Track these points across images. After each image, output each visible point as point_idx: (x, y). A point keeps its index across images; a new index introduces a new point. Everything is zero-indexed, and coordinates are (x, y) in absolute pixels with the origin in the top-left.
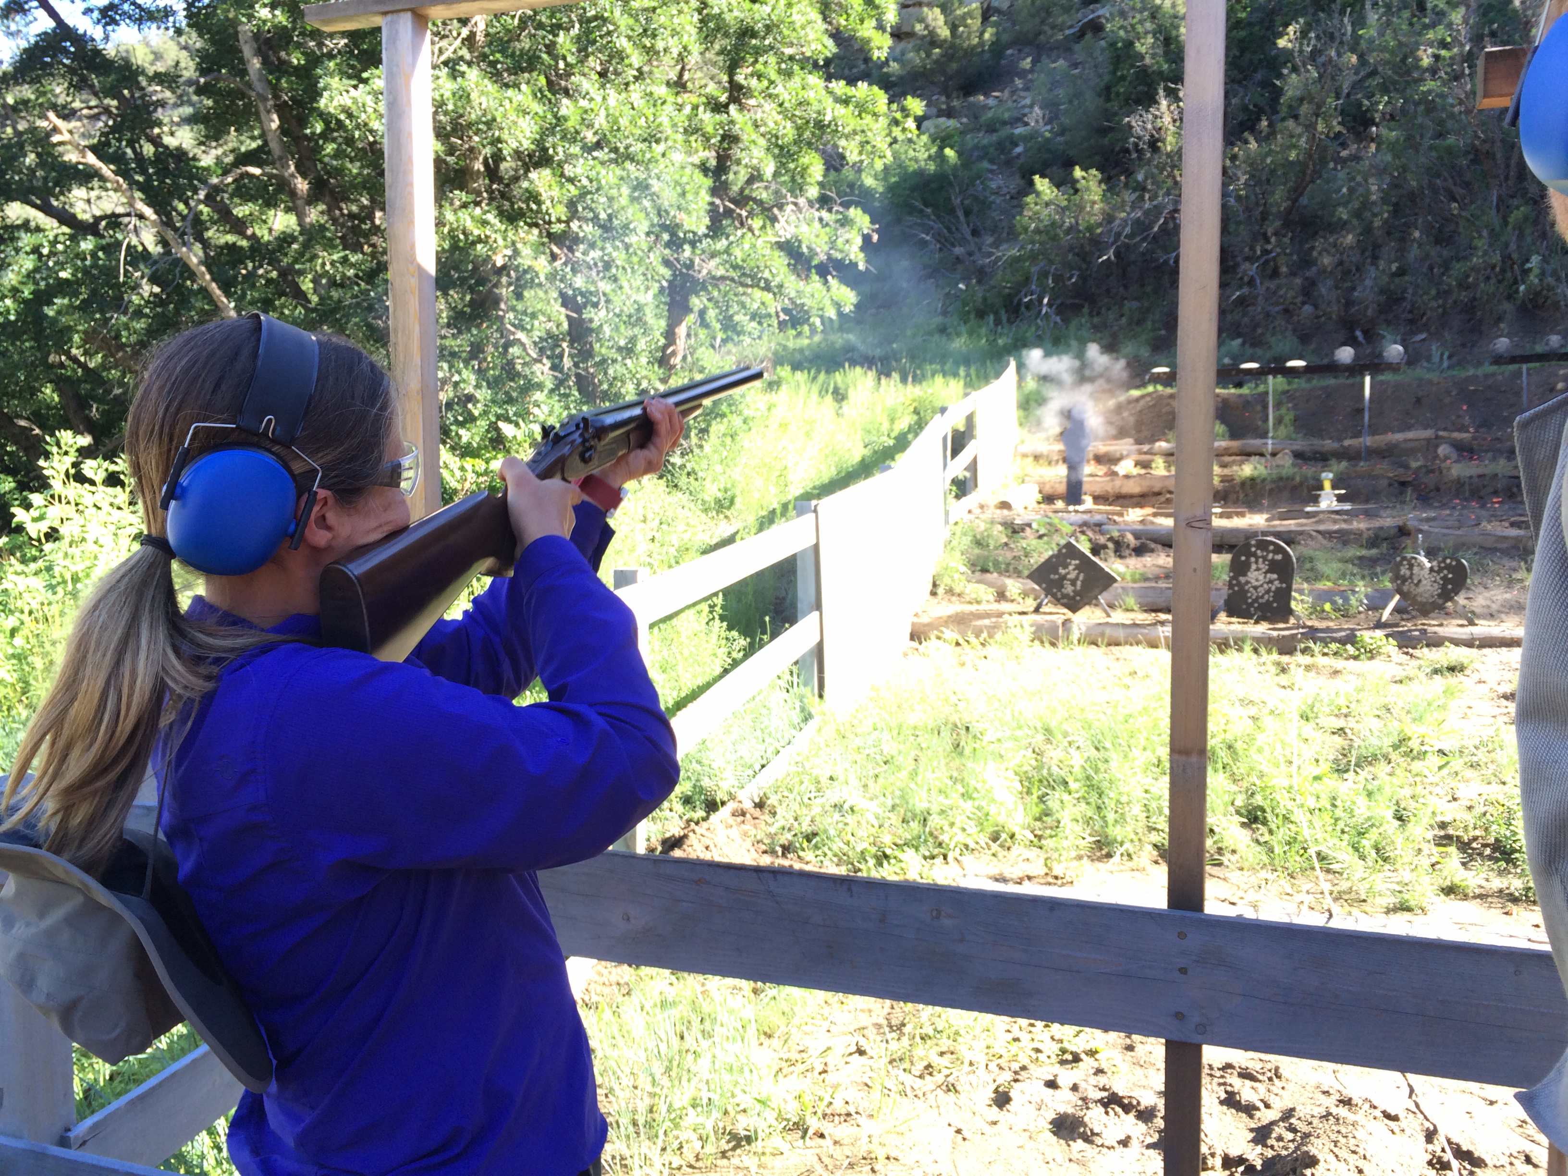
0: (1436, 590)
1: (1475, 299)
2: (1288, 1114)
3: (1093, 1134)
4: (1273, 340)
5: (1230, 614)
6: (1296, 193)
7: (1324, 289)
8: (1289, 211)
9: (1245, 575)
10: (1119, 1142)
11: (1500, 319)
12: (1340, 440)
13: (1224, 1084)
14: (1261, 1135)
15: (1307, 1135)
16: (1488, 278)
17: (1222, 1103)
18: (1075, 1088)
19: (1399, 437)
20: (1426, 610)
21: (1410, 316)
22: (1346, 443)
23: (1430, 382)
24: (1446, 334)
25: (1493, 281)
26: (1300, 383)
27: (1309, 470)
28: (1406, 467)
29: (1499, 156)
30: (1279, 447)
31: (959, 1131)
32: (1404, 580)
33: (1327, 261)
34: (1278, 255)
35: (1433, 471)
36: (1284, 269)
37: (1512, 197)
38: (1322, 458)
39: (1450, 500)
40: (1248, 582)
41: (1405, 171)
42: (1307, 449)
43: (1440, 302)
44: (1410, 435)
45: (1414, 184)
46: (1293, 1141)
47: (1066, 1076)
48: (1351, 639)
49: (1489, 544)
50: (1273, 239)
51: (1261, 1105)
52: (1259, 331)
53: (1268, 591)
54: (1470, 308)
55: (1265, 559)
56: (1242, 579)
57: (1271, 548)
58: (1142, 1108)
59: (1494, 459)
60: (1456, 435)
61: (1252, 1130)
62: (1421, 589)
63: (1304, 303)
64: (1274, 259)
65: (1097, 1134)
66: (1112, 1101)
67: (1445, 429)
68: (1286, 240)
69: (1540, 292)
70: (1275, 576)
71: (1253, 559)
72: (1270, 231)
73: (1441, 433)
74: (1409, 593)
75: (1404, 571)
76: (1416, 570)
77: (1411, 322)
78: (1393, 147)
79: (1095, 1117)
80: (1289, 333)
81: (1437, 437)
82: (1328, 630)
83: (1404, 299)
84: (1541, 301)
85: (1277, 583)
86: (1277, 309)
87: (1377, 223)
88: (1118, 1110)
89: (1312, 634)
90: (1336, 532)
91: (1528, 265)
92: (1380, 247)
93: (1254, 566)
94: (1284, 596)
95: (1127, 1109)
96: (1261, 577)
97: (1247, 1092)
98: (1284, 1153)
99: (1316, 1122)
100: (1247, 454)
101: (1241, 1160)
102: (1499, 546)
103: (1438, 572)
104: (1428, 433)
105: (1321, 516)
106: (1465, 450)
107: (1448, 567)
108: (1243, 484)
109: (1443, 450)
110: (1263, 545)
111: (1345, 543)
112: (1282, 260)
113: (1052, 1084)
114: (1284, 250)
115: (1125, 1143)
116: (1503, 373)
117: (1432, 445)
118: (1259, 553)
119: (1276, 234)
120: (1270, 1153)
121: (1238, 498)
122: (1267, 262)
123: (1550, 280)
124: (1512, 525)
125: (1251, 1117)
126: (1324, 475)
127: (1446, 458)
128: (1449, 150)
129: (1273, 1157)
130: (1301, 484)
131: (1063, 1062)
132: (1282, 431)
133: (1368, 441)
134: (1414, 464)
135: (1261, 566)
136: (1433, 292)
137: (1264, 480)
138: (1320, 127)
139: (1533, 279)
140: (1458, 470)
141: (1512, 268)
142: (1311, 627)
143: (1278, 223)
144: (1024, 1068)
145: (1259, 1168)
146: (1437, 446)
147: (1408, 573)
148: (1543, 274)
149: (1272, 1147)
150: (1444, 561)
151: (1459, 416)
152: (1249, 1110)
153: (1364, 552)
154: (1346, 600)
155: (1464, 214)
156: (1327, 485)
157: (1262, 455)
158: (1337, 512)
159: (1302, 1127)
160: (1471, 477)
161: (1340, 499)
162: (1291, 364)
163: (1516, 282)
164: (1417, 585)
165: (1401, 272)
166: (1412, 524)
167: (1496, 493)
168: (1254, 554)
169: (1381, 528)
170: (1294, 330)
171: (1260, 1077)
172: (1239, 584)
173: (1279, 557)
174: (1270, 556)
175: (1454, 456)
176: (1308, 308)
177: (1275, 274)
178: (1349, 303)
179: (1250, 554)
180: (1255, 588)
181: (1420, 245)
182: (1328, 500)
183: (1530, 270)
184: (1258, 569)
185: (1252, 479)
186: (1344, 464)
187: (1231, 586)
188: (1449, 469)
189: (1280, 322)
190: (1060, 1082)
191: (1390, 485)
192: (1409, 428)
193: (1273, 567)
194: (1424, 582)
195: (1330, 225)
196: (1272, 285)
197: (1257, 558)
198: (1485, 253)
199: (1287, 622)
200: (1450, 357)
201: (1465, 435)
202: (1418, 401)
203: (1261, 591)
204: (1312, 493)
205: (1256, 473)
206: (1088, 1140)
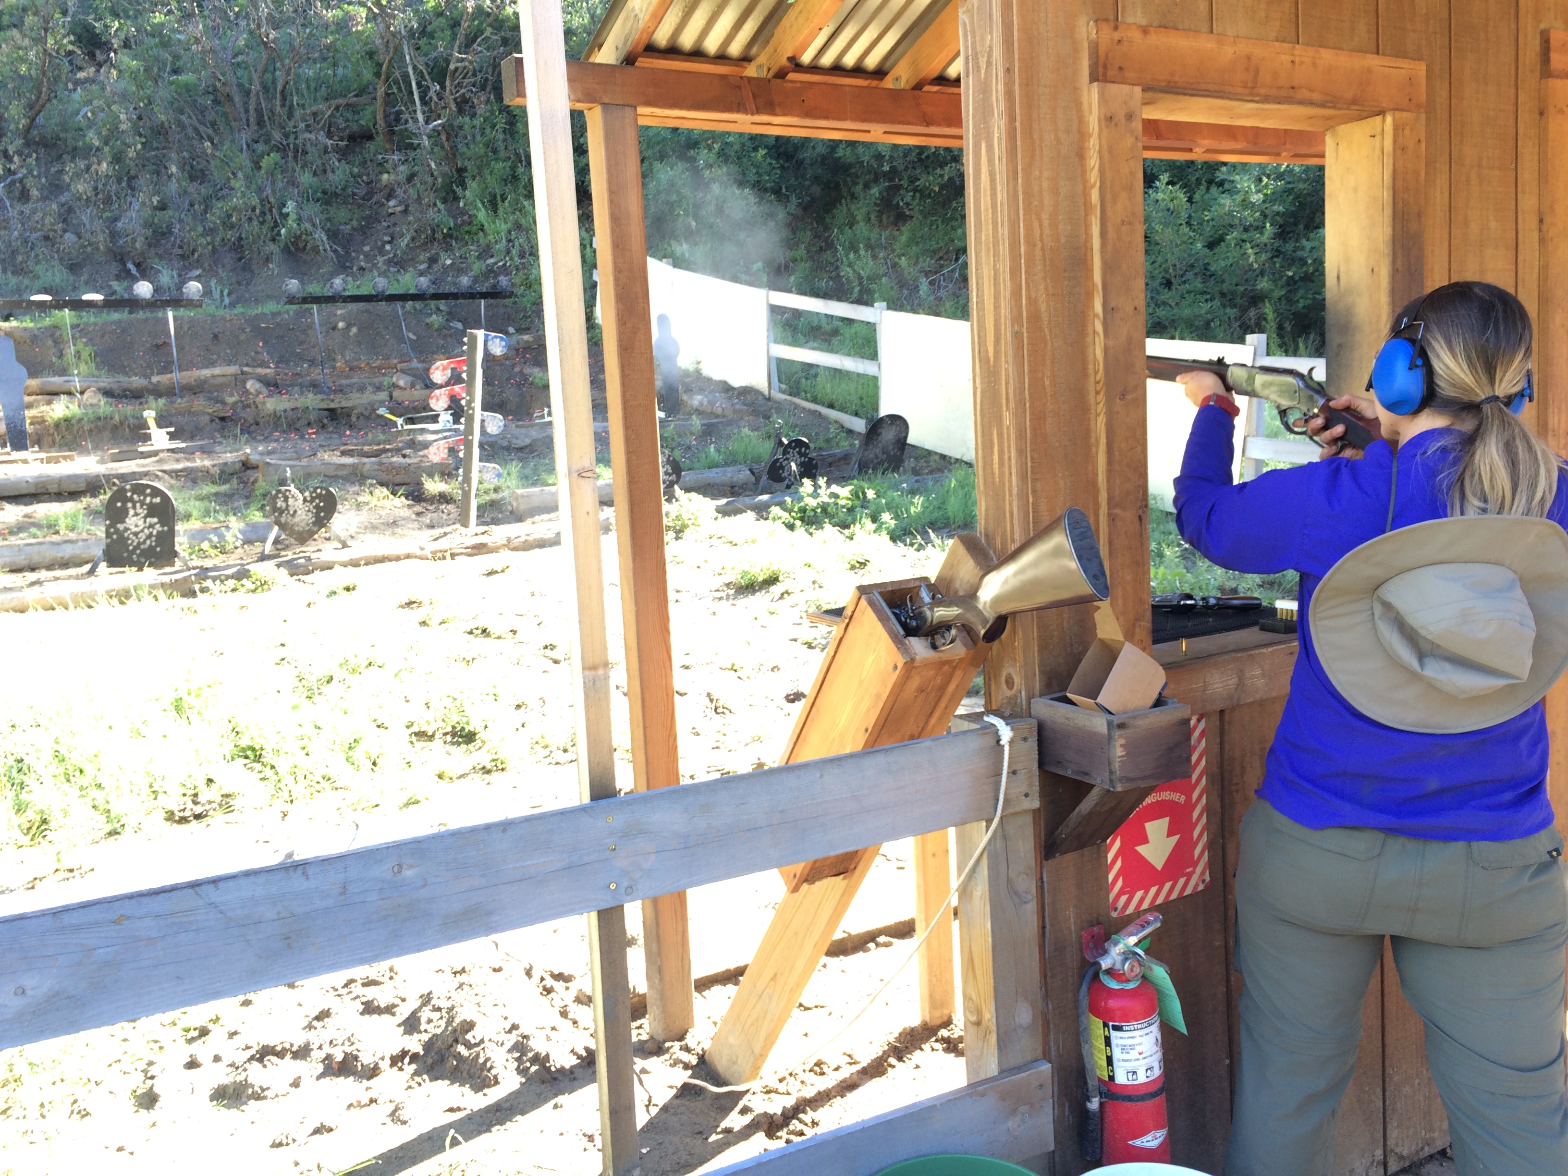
0: (310, 518)
1: (241, 238)
2: (426, 999)
3: (263, 1090)
4: (39, 269)
5: (112, 563)
6: (34, 109)
7: (85, 216)
8: (28, 129)
9: (123, 522)
10: (291, 1085)
11: (268, 260)
12: (147, 377)
13: (357, 997)
14: (411, 1025)
15: (451, 1009)
16: (250, 219)
17: (362, 1014)
18: (217, 1059)
19: (206, 373)
20: (304, 537)
21: (180, 252)
22: (155, 379)
23: (223, 318)
24: (220, 271)
25: (255, 223)
26: (89, 318)
27: (128, 409)
28: (224, 403)
29: (237, 99)
30: (85, 385)
31: (120, 1149)
32: (281, 511)
33: (80, 187)
34: (25, 176)
35: (249, 406)
36: (35, 193)
37: (257, 142)
38: (137, 396)
39: (271, 433)
40: (127, 529)
41: (150, 103)
42: (115, 386)
43: (209, 239)
44: (217, 371)
45: (163, 118)
46: (441, 1018)
47: (203, 1050)
48: (242, 574)
49: (331, 472)
50: (16, 159)
51: (397, 1001)
52: (20, 258)
53: (150, 536)
54: (238, 247)
55: (142, 503)
56: (121, 527)
57: (148, 491)
58: (294, 1049)
59: (302, 393)
60: (260, 371)
61: (399, 1025)
62: (297, 519)
63: (65, 231)
64: (21, 181)
65: (268, 1088)
66: (264, 1053)
67: (247, 365)
68: (32, 161)
69: (300, 236)
70: (155, 520)
71: (130, 505)
72: (11, 150)
73: (245, 369)
74: (286, 523)
75: (280, 503)
76: (291, 501)
77: (183, 257)
78: (134, 76)
79: (257, 1075)
80: (56, 263)
81: (243, 373)
82: (215, 568)
83: (170, 233)
84: (301, 245)
85: (158, 526)
86: (35, 235)
87: (131, 153)
88: (274, 1059)
89: (203, 573)
90: (181, 471)
91: (285, 210)
92: (135, 177)
93: (132, 512)
94: (166, 540)
95: (281, 1054)
96: (141, 523)
97: (381, 996)
98: (438, 1031)
99: (453, 994)
100: (53, 394)
101: (404, 1053)
102: (340, 473)
103: (311, 502)
104: (233, 369)
105: (161, 455)
106: (273, 386)
107: (319, 496)
108: (57, 425)
109: (251, 385)
110: (140, 489)
111: (194, 481)
112: (29, 182)
113: (192, 1064)
114: (30, 172)
115: (296, 1084)
116: (287, 312)
117: (239, 380)
118: (135, 497)
119: (20, 153)
120: (425, 1037)
121: (54, 443)
122: (13, 183)
123: (308, 225)
124: (343, 453)
125: (393, 1014)
126: (146, 414)
127: (259, 393)
128: (188, 88)
129: (430, 1039)
130: (121, 423)
131: (191, 1041)
132: (83, 367)
133: (176, 377)
134: (230, 400)
135: (139, 511)
136: (200, 229)
137: (80, 420)
138: (50, 41)
139: (291, 222)
140: (273, 404)
141: (271, 211)
142: (201, 568)
143: (20, 142)
144: (151, 1063)
145: (422, 1053)
146: (244, 382)
147: (284, 505)
148: (299, 220)
149: (426, 1031)
150: (315, 491)
151: (257, 353)
152: (389, 1010)
153: (214, 489)
154: (221, 537)
155: (218, 154)
156: (152, 423)
157: (69, 393)
158: (172, 451)
159: (445, 1004)
160: (285, 411)
161: (172, 436)
162: (86, 297)
163: (276, 225)
164: (293, 515)
165: (162, 207)
166: (254, 458)
167: (309, 424)
168: (131, 500)
169: (226, 464)
170: (61, 259)
171: (381, 979)
172: (117, 531)
173: (158, 500)
174: (148, 500)
175: (265, 391)
176: (70, 237)
177: (24, 196)
178: (114, 235)
179: (125, 500)
180: (136, 534)
181: (178, 180)
182: (160, 438)
183: (288, 214)
184: (136, 514)
185: (67, 420)
186: (162, 401)
187: (108, 535)
188: (264, 403)
189: (42, 249)
190: (200, 1059)
191: (212, 421)
192: (212, 364)
193: (152, 510)
194: (299, 512)
195: (75, 149)
196: (27, 209)
197: (134, 503)
198: (244, 195)
199: (173, 565)
200: (229, 294)
201: (268, 371)
202: (216, 337)
203: (142, 536)
204: (139, 432)
205: (68, 413)
206: (258, 1097)
